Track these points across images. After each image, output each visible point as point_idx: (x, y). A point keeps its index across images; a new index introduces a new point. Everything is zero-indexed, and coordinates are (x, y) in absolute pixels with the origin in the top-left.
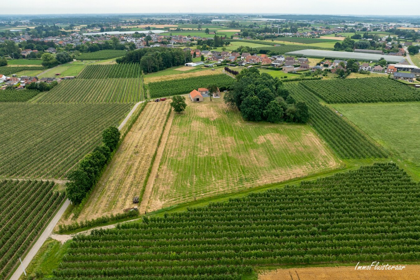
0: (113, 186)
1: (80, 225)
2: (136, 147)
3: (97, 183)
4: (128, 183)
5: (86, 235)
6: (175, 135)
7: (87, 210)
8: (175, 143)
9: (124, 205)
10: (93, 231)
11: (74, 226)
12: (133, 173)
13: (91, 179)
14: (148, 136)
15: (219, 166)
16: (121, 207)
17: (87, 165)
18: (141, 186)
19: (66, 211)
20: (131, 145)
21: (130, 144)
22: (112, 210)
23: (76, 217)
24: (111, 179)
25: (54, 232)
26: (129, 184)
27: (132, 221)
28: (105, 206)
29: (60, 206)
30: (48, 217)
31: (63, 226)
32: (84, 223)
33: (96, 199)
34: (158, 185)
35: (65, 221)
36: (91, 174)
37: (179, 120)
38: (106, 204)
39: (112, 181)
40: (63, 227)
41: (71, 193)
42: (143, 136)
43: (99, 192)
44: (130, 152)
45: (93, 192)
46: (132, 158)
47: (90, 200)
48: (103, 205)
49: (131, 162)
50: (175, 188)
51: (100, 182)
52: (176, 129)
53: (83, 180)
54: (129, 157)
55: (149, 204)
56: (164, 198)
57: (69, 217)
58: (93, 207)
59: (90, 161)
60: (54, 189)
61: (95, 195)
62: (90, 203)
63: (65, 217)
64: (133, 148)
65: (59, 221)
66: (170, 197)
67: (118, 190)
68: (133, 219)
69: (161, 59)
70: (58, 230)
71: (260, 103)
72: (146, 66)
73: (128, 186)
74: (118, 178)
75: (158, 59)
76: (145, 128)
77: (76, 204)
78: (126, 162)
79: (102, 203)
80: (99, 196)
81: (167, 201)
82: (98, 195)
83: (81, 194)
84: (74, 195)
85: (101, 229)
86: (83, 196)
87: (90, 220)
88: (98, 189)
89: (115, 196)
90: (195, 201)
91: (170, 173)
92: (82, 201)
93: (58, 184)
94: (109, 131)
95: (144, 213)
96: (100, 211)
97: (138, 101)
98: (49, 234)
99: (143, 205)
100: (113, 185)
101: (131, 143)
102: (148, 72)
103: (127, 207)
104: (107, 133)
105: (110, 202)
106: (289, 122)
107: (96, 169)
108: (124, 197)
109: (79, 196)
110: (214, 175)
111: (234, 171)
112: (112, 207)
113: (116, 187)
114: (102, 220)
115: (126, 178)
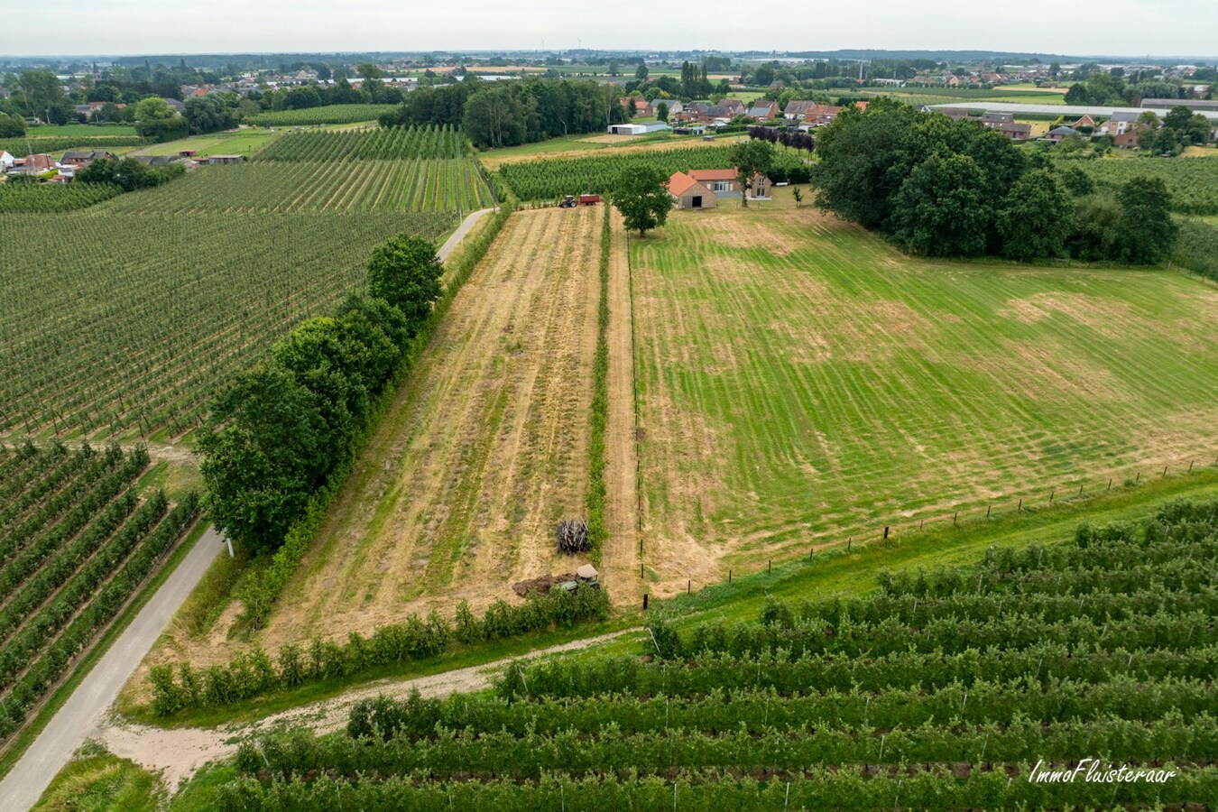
0: (435, 474)
1: (277, 669)
2: (509, 329)
3: (358, 458)
4: (509, 461)
5: (321, 731)
6: (655, 294)
7: (315, 586)
8: (667, 318)
9: (510, 559)
10: (362, 708)
11: (244, 676)
12: (520, 420)
13: (332, 427)
14: (547, 298)
15: (912, 397)
16: (498, 570)
17: (312, 361)
18: (577, 474)
19: (198, 589)
20: (486, 322)
21: (480, 322)
22: (453, 584)
23: (254, 621)
24: (421, 442)
25: (127, 713)
26: (512, 467)
27: (577, 649)
28: (411, 568)
29: (169, 563)
30: (98, 623)
31: (177, 671)
32: (306, 660)
33: (358, 533)
34: (659, 469)
35: (192, 647)
36: (334, 404)
37: (648, 253)
38: (415, 556)
39: (428, 452)
40: (178, 682)
41: (226, 491)
42: (527, 295)
43: (370, 500)
44: (488, 345)
45: (339, 497)
46: (500, 367)
47: (326, 537)
48: (398, 561)
49: (501, 380)
50: (751, 486)
51: (370, 456)
52: (651, 277)
53: (293, 423)
54: (484, 362)
55: (647, 559)
56: (711, 529)
57: (214, 620)
58: (345, 571)
59: (325, 343)
60: (144, 485)
61: (349, 513)
62: (328, 548)
63: (192, 621)
64: (493, 334)
65: (155, 647)
66: (742, 523)
67: (462, 489)
68: (580, 637)
69: (533, 101)
70: (145, 698)
71: (982, 180)
72: (485, 121)
73: (510, 472)
74: (454, 442)
75: (525, 101)
76: (526, 275)
77: (253, 555)
78: (479, 382)
79: (391, 553)
80: (370, 518)
81: (733, 541)
82: (365, 511)
83: (283, 499)
84: (250, 500)
85: (415, 697)
86: (294, 511)
87: (340, 639)
88: (364, 485)
89: (456, 520)
90: (887, 542)
91: (694, 423)
92: (287, 537)
93: (164, 465)
94: (396, 248)
95: (637, 601)
96: (386, 593)
97: (472, 207)
98: (90, 725)
99: (615, 561)
100: (436, 472)
101: (483, 317)
102: (490, 145)
103: (530, 570)
104: (389, 256)
105: (435, 546)
106: (1092, 259)
107: (355, 382)
108: (502, 523)
109: (274, 504)
110: (911, 430)
111: (991, 414)
112: (449, 570)
113: (452, 476)
114: (411, 638)
115: (495, 443)
